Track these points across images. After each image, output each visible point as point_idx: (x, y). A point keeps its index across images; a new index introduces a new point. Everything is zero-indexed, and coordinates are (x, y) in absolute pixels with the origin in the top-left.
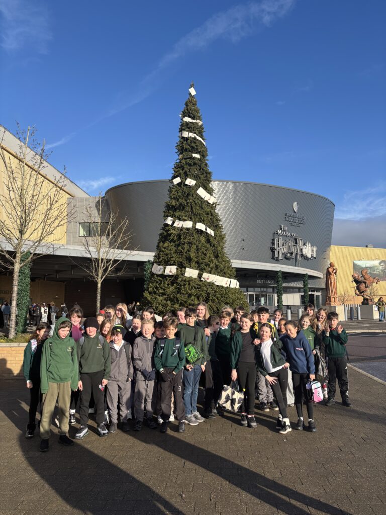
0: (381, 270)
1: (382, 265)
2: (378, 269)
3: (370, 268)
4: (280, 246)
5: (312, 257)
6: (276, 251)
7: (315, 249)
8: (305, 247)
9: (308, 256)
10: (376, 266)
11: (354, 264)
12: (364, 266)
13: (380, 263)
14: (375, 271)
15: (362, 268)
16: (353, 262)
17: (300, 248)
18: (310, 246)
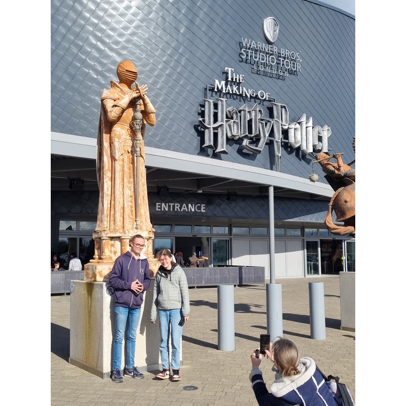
4: (219, 118)
5: (316, 150)
6: (207, 131)
7: (326, 134)
8: (298, 126)
9: (304, 147)
17: (282, 128)
18: (310, 123)
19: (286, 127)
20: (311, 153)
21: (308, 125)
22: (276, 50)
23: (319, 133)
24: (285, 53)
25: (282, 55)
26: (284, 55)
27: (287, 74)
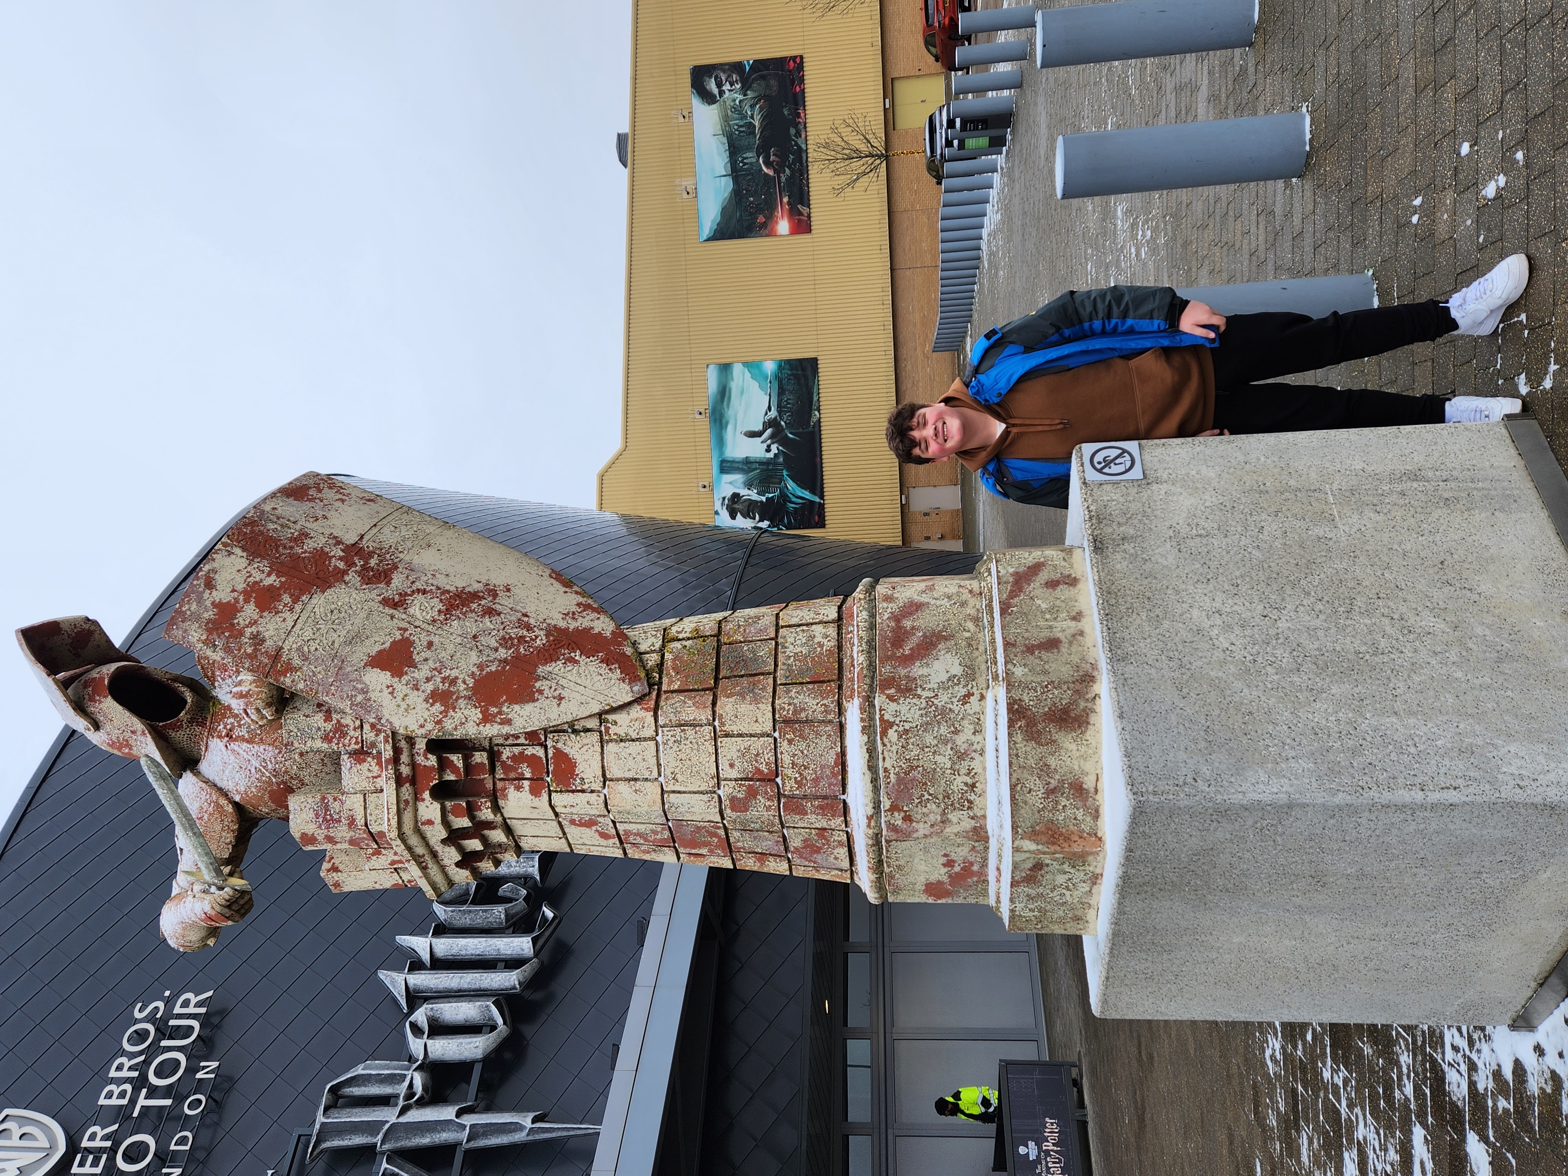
0: (744, 91)
1: (719, 85)
2: (738, 110)
3: (734, 150)
5: (528, 917)
8: (420, 1016)
10: (726, 119)
11: (723, 233)
12: (726, 186)
13: (708, 98)
14: (751, 126)
15: (738, 195)
16: (708, 240)
17: (422, 1103)
18: (421, 945)
19: (418, 1081)
20: (535, 941)
21: (426, 957)
22: (100, 1132)
23: (464, 903)
24: (119, 1081)
25: (124, 1102)
26: (128, 1087)
27: (207, 1070)
